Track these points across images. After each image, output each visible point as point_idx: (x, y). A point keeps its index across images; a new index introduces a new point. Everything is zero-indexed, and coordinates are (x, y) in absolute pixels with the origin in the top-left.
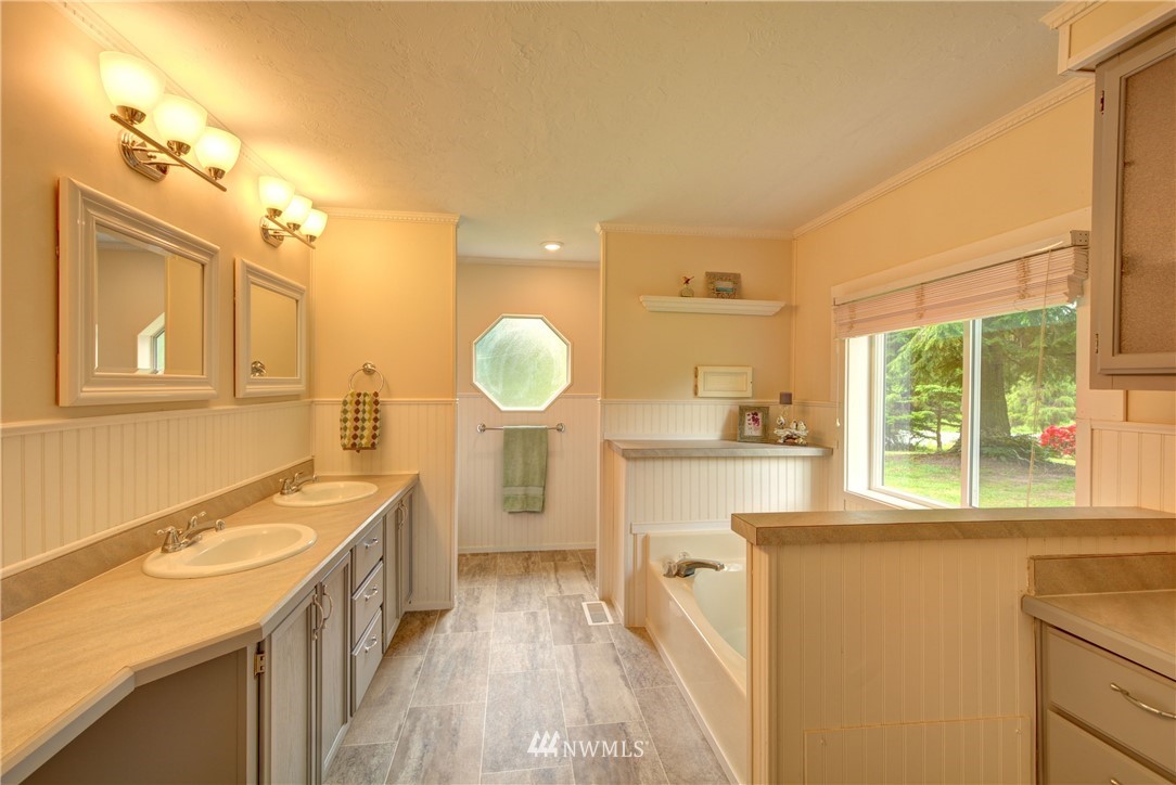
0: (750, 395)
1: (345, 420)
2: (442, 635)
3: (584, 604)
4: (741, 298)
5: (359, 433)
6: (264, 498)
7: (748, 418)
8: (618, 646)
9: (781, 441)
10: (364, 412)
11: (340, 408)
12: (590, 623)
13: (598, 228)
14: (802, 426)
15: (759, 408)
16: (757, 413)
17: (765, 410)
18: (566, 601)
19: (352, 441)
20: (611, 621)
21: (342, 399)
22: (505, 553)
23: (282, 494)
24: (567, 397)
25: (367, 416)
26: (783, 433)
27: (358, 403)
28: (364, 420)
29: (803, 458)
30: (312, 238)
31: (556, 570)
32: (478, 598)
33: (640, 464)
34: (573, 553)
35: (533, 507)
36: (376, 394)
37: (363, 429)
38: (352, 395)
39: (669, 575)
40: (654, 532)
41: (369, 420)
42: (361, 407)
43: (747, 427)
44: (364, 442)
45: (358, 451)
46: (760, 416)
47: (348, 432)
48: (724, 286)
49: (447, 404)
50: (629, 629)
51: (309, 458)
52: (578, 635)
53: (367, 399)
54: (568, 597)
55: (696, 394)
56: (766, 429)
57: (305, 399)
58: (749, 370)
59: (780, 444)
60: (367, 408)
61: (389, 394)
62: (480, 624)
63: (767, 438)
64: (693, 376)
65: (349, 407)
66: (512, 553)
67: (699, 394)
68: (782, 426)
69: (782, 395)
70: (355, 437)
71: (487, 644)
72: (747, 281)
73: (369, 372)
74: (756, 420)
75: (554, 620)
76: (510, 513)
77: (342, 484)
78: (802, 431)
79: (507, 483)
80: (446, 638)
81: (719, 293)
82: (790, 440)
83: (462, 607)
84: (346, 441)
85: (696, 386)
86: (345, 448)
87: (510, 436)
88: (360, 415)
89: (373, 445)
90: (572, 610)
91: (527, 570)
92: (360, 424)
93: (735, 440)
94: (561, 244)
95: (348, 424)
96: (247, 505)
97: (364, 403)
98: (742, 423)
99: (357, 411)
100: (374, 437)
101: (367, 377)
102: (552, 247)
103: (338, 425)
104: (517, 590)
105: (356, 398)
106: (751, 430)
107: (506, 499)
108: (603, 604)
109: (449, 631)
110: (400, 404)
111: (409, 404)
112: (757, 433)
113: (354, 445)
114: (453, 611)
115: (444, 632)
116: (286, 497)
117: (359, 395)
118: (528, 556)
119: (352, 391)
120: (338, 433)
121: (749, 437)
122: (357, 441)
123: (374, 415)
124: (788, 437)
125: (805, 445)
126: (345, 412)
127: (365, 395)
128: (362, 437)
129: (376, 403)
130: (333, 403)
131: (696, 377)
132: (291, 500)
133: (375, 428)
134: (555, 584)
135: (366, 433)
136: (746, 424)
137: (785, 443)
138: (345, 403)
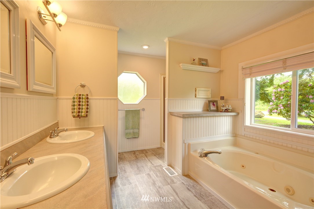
0: (210, 97)
1: (74, 105)
2: (119, 188)
3: (164, 168)
4: (209, 67)
5: (80, 110)
6: (41, 140)
7: (211, 104)
8: (185, 183)
9: (224, 111)
10: (83, 102)
11: (72, 100)
12: (170, 175)
13: (166, 40)
14: (230, 106)
15: (214, 101)
16: (214, 102)
17: (216, 101)
18: (157, 167)
19: (78, 114)
20: (177, 174)
21: (72, 97)
22: (125, 152)
23: (50, 137)
24: (145, 99)
25: (84, 104)
26: (224, 108)
27: (80, 98)
28: (82, 105)
29: (231, 116)
30: (60, 25)
31: (147, 157)
32: (125, 170)
33: (187, 119)
34: (148, 150)
35: (136, 136)
36: (87, 95)
37: (82, 109)
38: (77, 95)
39: (201, 156)
40: (191, 142)
41: (85, 105)
42: (81, 100)
43: (211, 107)
44: (83, 114)
45: (80, 118)
46: (215, 103)
47: (75, 110)
48: (203, 62)
49: (114, 99)
50: (184, 176)
51: (56, 122)
52: (169, 181)
53: (84, 97)
54: (157, 166)
55: (196, 97)
56: (217, 107)
57: (54, 96)
58: (210, 89)
59: (223, 112)
60: (84, 100)
61: (92, 96)
62: (131, 181)
63: (217, 110)
64: (195, 91)
65: (75, 100)
66: (128, 152)
67: (197, 96)
68: (223, 106)
69: (221, 97)
70: (79, 112)
71: (138, 190)
72: (209, 62)
73: (83, 86)
74: (214, 105)
75: (157, 176)
76: (127, 138)
77: (77, 132)
78: (230, 108)
79: (127, 128)
80: (121, 190)
81: (203, 65)
82: (227, 111)
83: (121, 175)
84: (75, 114)
85: (196, 94)
86: (74, 117)
87: (128, 112)
88: (81, 103)
89: (87, 115)
90: (161, 171)
91: (137, 158)
92: (81, 107)
93: (208, 111)
94: (149, 46)
95: (76, 107)
96: (34, 144)
97: (83, 98)
98: (210, 106)
99: (80, 102)
100: (87, 112)
101: (82, 88)
102: (146, 47)
103: (71, 107)
104: (137, 166)
105: (79, 96)
106: (213, 108)
107: (127, 134)
108: (169, 167)
109: (121, 186)
110: (96, 99)
111: (100, 99)
112: (215, 108)
113: (79, 116)
114: (118, 177)
115: (119, 186)
116: (52, 139)
117: (80, 95)
118: (134, 152)
119: (77, 93)
120: (71, 111)
121: (213, 110)
122: (80, 114)
123: (87, 103)
124: (226, 110)
125: (231, 112)
126: (74, 102)
127: (83, 95)
128: (82, 112)
129: (87, 98)
130: (67, 99)
131: (196, 91)
132: (56, 140)
133: (87, 108)
134: (149, 162)
135: (83, 110)
136: (211, 106)
137: (224, 112)
138: (74, 98)
